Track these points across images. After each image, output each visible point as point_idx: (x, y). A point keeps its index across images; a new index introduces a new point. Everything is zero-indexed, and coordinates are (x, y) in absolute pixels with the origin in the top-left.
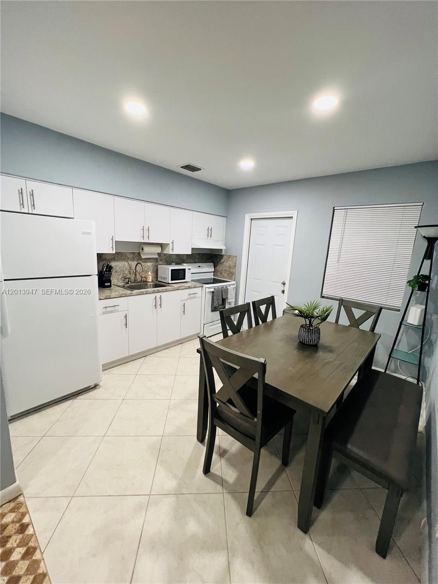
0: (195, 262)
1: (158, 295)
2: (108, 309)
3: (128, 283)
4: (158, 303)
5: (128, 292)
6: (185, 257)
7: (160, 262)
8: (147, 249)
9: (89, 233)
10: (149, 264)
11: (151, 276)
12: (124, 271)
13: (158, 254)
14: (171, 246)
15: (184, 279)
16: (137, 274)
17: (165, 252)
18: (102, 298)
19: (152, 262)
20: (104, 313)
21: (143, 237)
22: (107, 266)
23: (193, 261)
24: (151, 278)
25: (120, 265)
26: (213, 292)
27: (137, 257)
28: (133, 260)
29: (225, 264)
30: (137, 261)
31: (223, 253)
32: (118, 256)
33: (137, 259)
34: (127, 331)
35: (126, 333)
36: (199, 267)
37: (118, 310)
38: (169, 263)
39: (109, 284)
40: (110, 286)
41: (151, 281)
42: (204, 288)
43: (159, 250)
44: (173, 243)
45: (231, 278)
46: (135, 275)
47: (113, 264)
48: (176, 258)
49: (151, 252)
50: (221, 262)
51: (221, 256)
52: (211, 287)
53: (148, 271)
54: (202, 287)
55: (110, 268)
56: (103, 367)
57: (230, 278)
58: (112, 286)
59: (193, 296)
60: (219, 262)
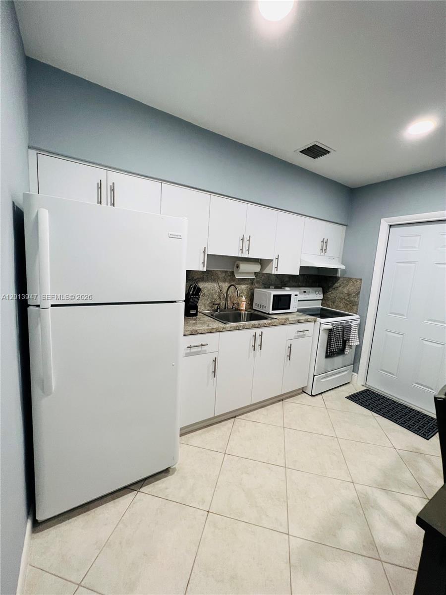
0: (299, 286)
1: (258, 331)
2: (193, 350)
3: (217, 311)
4: (258, 342)
5: (221, 325)
6: (287, 279)
7: (256, 285)
8: (244, 267)
9: (179, 237)
10: (243, 287)
11: (245, 303)
12: (212, 295)
13: (255, 273)
14: (274, 263)
15: (289, 308)
16: (229, 299)
17: (264, 272)
18: (186, 333)
19: (246, 284)
20: (187, 355)
21: (242, 249)
22: (195, 288)
23: (296, 284)
24: (244, 306)
25: (209, 288)
26: (330, 330)
27: (230, 276)
28: (224, 281)
29: (341, 290)
30: (229, 282)
31: (339, 275)
32: (207, 275)
33: (229, 280)
34: (215, 382)
35: (213, 385)
36: (305, 292)
37: (206, 351)
38: (267, 286)
39: (194, 312)
40: (196, 315)
41: (244, 308)
42: (318, 324)
43: (257, 268)
44: (278, 259)
45: (350, 310)
46: (226, 300)
47: (201, 285)
48: (276, 280)
49: (247, 270)
50: (334, 286)
51: (336, 279)
52: (328, 323)
53: (242, 296)
54: (315, 321)
55: (198, 291)
56: (180, 430)
57: (348, 310)
58: (198, 313)
59: (301, 334)
60: (332, 286)
